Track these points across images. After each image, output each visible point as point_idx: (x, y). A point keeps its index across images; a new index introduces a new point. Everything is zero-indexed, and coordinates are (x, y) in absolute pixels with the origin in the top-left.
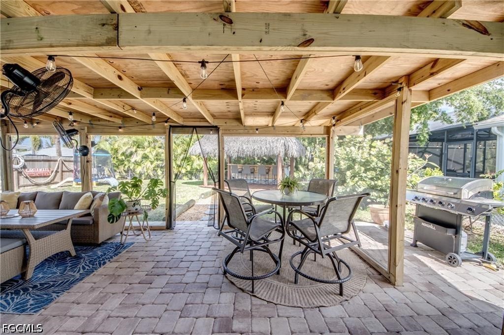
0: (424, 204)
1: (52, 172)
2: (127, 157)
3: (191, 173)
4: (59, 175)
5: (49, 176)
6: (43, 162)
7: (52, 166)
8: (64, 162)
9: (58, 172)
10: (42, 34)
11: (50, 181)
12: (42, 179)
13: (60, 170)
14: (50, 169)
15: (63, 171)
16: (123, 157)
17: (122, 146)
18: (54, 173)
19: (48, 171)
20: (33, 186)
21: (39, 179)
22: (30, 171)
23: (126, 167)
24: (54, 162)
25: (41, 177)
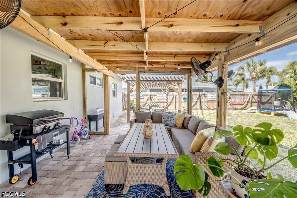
1: (245, 102)
4: (249, 104)
5: (243, 105)
6: (240, 96)
7: (245, 98)
8: (254, 96)
9: (249, 102)
11: (243, 108)
12: (239, 106)
13: (250, 101)
14: (244, 100)
15: (252, 102)
18: (246, 103)
19: (243, 101)
20: (233, 109)
21: (237, 106)
22: (233, 100)
24: (247, 96)
25: (238, 104)
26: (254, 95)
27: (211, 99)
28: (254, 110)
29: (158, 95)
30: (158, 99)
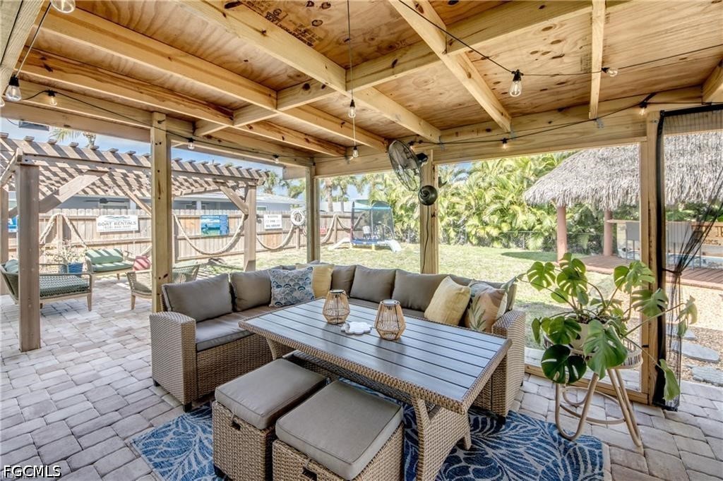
2: (407, 211)
3: (507, 236)
4: (334, 233)
5: (325, 235)
7: (327, 223)
9: (334, 230)
11: (325, 241)
13: (335, 228)
14: (326, 227)
15: (338, 230)
16: (403, 212)
17: (400, 196)
18: (329, 232)
19: (324, 229)
23: (405, 225)
24: (330, 219)
26: (340, 217)
27: (271, 228)
28: (346, 243)
29: (102, 219)
30: (102, 234)
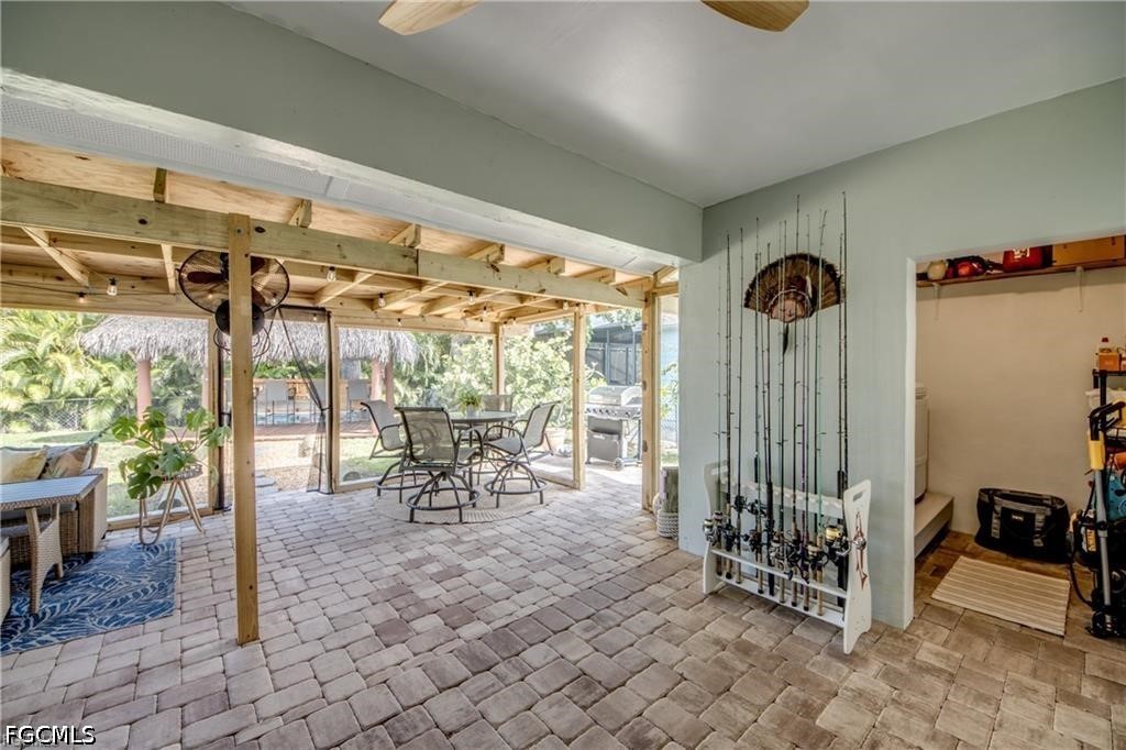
0: (594, 415)
3: (42, 410)
10: (346, 252)
